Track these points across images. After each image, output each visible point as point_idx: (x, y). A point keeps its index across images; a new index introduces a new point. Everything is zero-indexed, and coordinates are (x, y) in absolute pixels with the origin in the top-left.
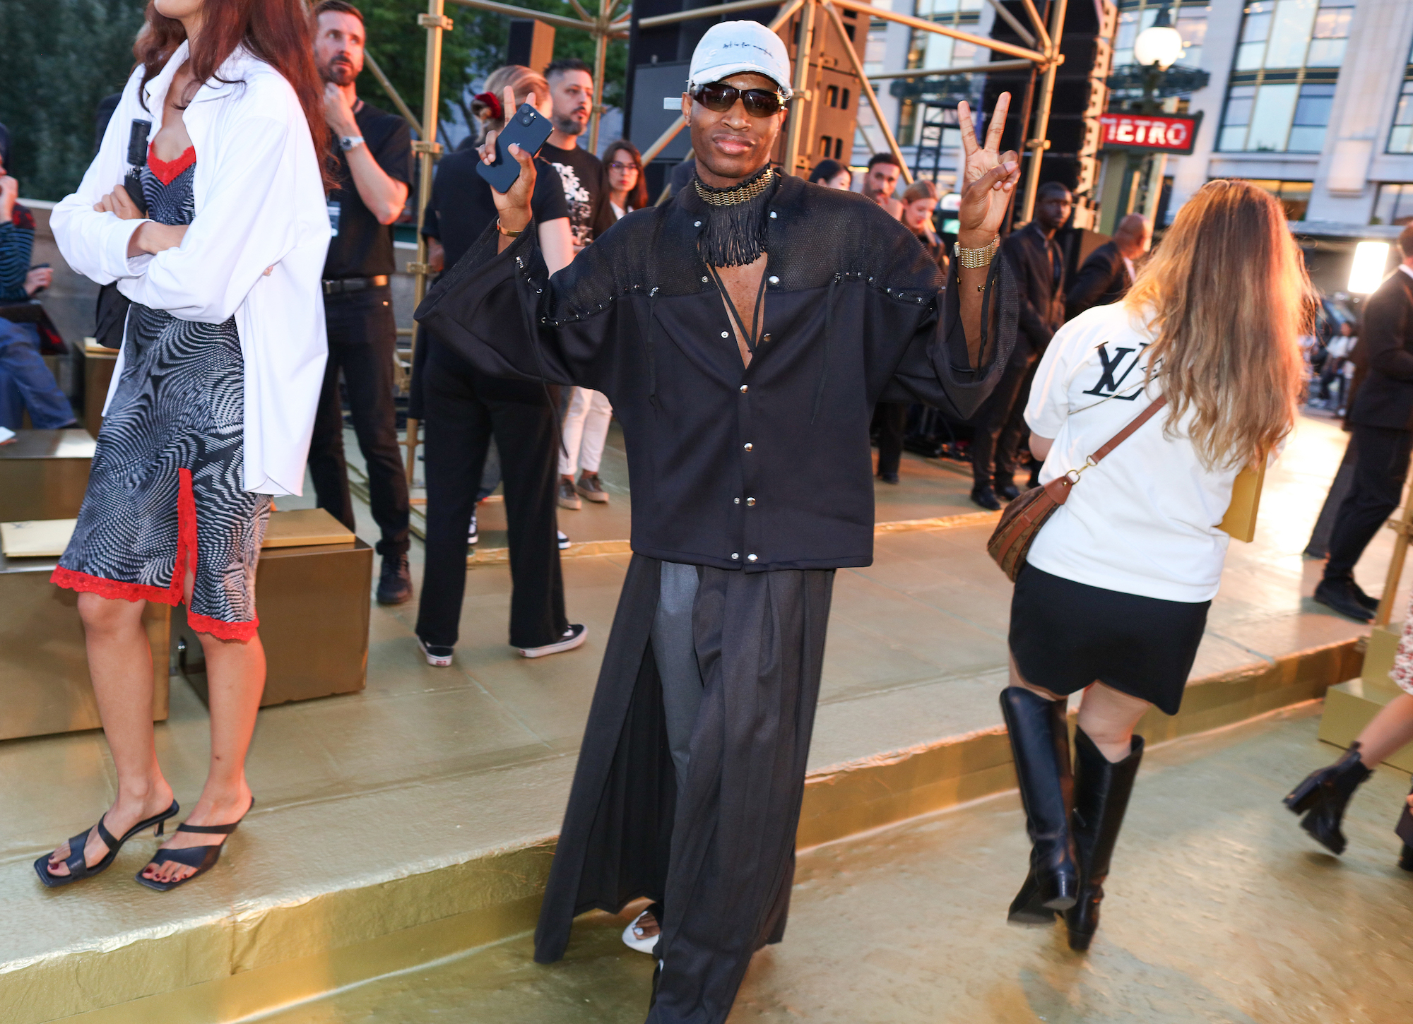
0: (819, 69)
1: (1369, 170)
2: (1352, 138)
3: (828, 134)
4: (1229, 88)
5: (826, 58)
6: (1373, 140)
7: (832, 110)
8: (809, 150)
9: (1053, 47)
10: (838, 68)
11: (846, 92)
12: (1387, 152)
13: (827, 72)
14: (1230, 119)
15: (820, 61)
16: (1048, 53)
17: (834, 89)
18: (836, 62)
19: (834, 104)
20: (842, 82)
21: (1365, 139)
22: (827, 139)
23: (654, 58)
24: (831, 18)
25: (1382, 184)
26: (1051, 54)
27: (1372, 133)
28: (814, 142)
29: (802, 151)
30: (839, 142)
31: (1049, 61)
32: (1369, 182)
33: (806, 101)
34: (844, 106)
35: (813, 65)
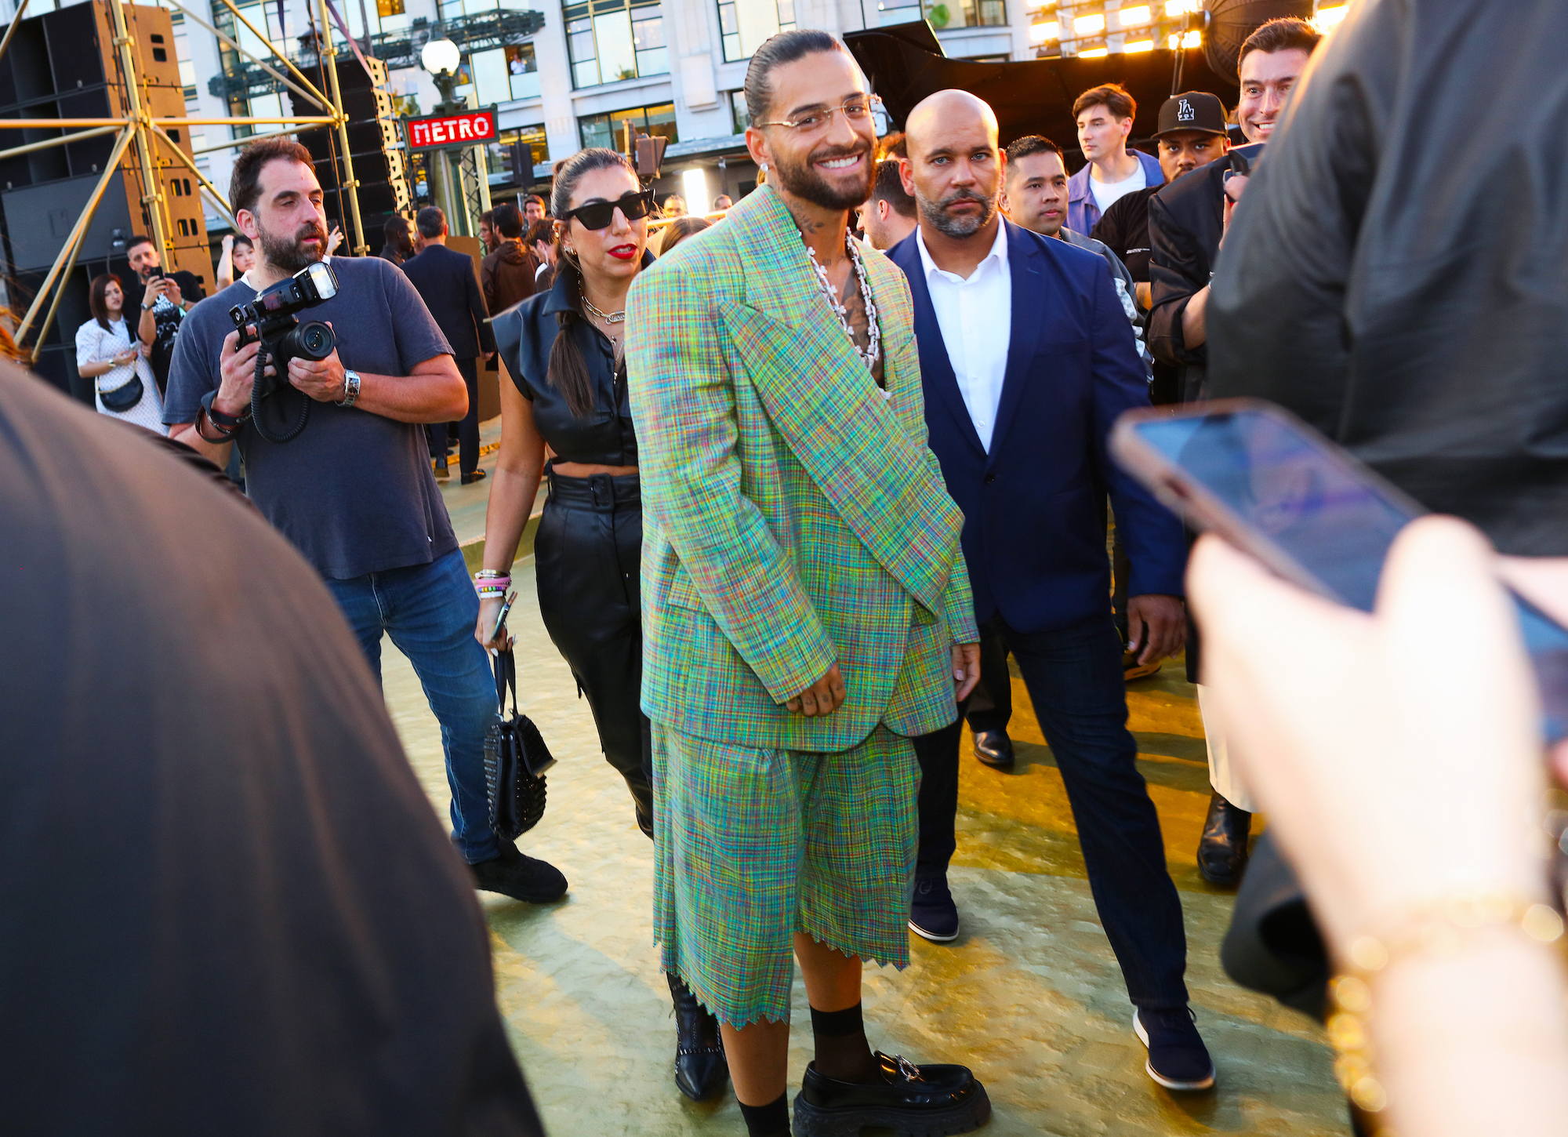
0: (159, 170)
1: (716, 84)
2: (691, 55)
3: (182, 218)
4: (566, 24)
5: (161, 160)
6: (711, 53)
7: (180, 198)
8: (171, 234)
9: (339, 112)
10: (174, 165)
11: (186, 182)
12: (725, 62)
13: (165, 170)
14: (577, 58)
15: (159, 164)
16: (336, 115)
17: (177, 182)
18: (171, 162)
19: (179, 193)
20: (181, 175)
21: (703, 53)
22: (184, 222)
23: (9, 185)
24: (158, 134)
25: (731, 92)
26: (338, 115)
27: (706, 47)
28: (173, 227)
29: (166, 236)
30: (193, 222)
31: (339, 120)
32: (720, 93)
33: (159, 202)
34: (188, 192)
35: (155, 169)
